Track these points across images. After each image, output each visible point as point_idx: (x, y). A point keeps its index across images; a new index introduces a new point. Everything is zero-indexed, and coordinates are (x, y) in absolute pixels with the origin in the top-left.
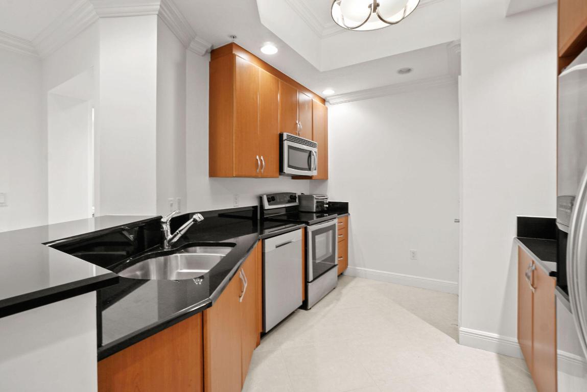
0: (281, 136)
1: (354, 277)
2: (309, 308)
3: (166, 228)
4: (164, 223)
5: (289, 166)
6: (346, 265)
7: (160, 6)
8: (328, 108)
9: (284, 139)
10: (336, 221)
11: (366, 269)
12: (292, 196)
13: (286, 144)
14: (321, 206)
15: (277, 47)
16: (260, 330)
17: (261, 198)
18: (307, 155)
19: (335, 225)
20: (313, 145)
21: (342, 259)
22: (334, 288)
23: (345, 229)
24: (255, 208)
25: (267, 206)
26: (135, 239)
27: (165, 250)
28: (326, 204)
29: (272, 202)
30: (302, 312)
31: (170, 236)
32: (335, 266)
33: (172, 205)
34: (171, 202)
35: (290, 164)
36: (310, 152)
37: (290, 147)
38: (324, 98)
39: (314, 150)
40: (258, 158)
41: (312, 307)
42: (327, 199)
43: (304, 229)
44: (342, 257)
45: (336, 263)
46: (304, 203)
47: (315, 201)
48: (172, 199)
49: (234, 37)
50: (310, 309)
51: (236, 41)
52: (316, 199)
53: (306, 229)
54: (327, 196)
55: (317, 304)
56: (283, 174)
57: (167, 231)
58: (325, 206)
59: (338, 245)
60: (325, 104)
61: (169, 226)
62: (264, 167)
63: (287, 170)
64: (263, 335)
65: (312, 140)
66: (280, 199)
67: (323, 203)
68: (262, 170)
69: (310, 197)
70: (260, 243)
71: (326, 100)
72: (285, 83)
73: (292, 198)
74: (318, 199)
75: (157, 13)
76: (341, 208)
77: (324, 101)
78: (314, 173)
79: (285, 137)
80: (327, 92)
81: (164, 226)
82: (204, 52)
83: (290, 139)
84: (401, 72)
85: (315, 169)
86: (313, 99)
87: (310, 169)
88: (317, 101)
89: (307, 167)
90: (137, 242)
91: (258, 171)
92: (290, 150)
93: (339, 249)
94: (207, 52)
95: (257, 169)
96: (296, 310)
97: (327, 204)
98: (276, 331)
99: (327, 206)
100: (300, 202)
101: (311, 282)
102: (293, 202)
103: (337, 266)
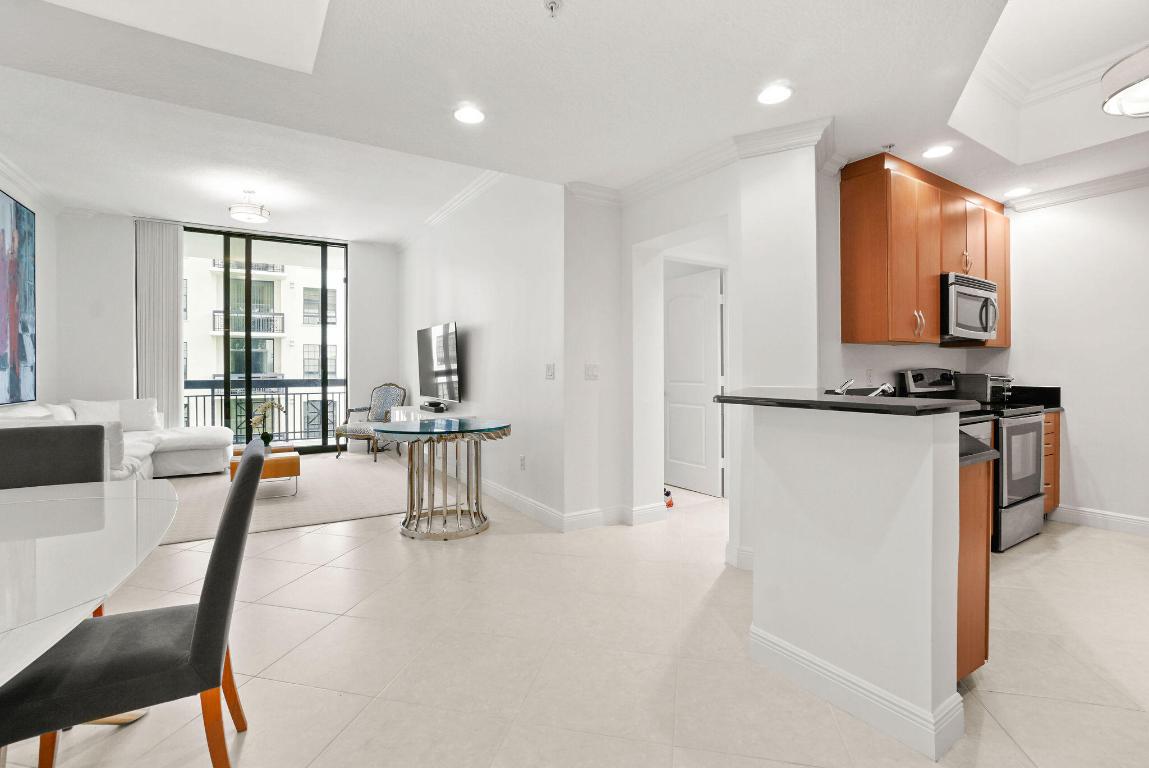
0: (944, 278)
1: (1075, 525)
2: (1002, 549)
5: (958, 325)
6: (1057, 500)
7: (822, 135)
8: (1010, 218)
9: (950, 282)
10: (1041, 418)
12: (947, 374)
13: (953, 290)
14: (998, 394)
18: (979, 304)
19: (1039, 424)
20: (989, 287)
21: (1049, 487)
22: (1038, 534)
23: (1055, 432)
25: (912, 387)
28: (1007, 391)
29: (920, 382)
32: (1037, 495)
35: (961, 321)
36: (987, 300)
37: (959, 294)
38: (1003, 202)
39: (992, 296)
40: (916, 313)
41: (1007, 549)
42: (1009, 380)
43: (993, 423)
44: (1050, 484)
45: (1042, 491)
47: (989, 384)
49: (890, 147)
50: (1002, 552)
51: (891, 151)
52: (991, 380)
53: (997, 422)
54: (1008, 376)
55: (1013, 549)
58: (1006, 394)
59: (1045, 460)
60: (1003, 213)
62: (924, 327)
65: (986, 279)
66: (929, 379)
67: (1002, 389)
68: (922, 333)
69: (981, 378)
71: (1007, 205)
73: (947, 378)
74: (994, 381)
76: (1049, 397)
77: (1001, 207)
78: (991, 336)
79: (951, 279)
83: (960, 281)
85: (994, 329)
86: (984, 207)
87: (986, 329)
88: (991, 210)
89: (979, 325)
91: (916, 332)
92: (961, 299)
93: (1046, 468)
95: (915, 330)
97: (1009, 390)
99: (1010, 394)
100: (957, 385)
101: (1005, 508)
102: (947, 384)
103: (1043, 497)
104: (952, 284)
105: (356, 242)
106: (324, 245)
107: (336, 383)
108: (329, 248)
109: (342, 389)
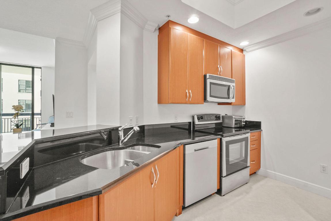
0: (205, 76)
1: (266, 177)
3: (121, 133)
4: (120, 131)
6: (259, 167)
7: (121, 7)
8: (245, 55)
9: (207, 78)
10: (248, 135)
11: (276, 173)
12: (217, 116)
13: (208, 81)
14: (239, 124)
15: (198, 17)
16: (182, 204)
17: (193, 117)
18: (227, 88)
19: (248, 137)
20: (232, 81)
21: (254, 162)
22: (247, 183)
23: (258, 141)
24: (190, 123)
25: (197, 122)
26: (107, 138)
27: (120, 147)
28: (243, 122)
29: (201, 120)
30: (217, 196)
31: (123, 138)
32: (247, 167)
33: (131, 120)
34: (131, 118)
35: (211, 95)
36: (229, 86)
37: (211, 83)
38: (242, 48)
39: (232, 85)
40: (187, 91)
42: (244, 118)
43: (219, 140)
44: (254, 161)
45: (248, 164)
46: (226, 121)
47: (234, 120)
48: (132, 116)
49: (168, 16)
50: (224, 195)
51: (171, 19)
52: (234, 118)
53: (221, 139)
55: (230, 193)
56: (207, 101)
57: (121, 136)
58: (243, 123)
59: (251, 152)
60: (243, 53)
61: (122, 133)
62: (191, 97)
63: (209, 98)
64: (184, 208)
65: (232, 78)
66: (207, 118)
67: (241, 121)
68: (190, 99)
69: (230, 118)
70: (182, 147)
71: (244, 50)
72: (208, 41)
73: (218, 117)
74: (236, 118)
75: (120, 11)
76: (255, 126)
77: (242, 50)
78: (232, 100)
79: (208, 77)
80: (243, 44)
81: (120, 132)
82: (154, 30)
84: (308, 14)
85: (233, 98)
86: (232, 50)
87: (229, 98)
88: (236, 52)
89: (227, 96)
90: (108, 140)
91: (187, 99)
92: (212, 86)
93: (251, 155)
94: (156, 30)
95: (187, 98)
96: (213, 194)
98: (195, 206)
99: (244, 123)
100: (223, 120)
101: (225, 177)
102: (218, 120)
103: (250, 168)
104: (208, 79)
105: (44, 67)
106: (33, 68)
107: (38, 114)
108: (35, 69)
109: (40, 116)
